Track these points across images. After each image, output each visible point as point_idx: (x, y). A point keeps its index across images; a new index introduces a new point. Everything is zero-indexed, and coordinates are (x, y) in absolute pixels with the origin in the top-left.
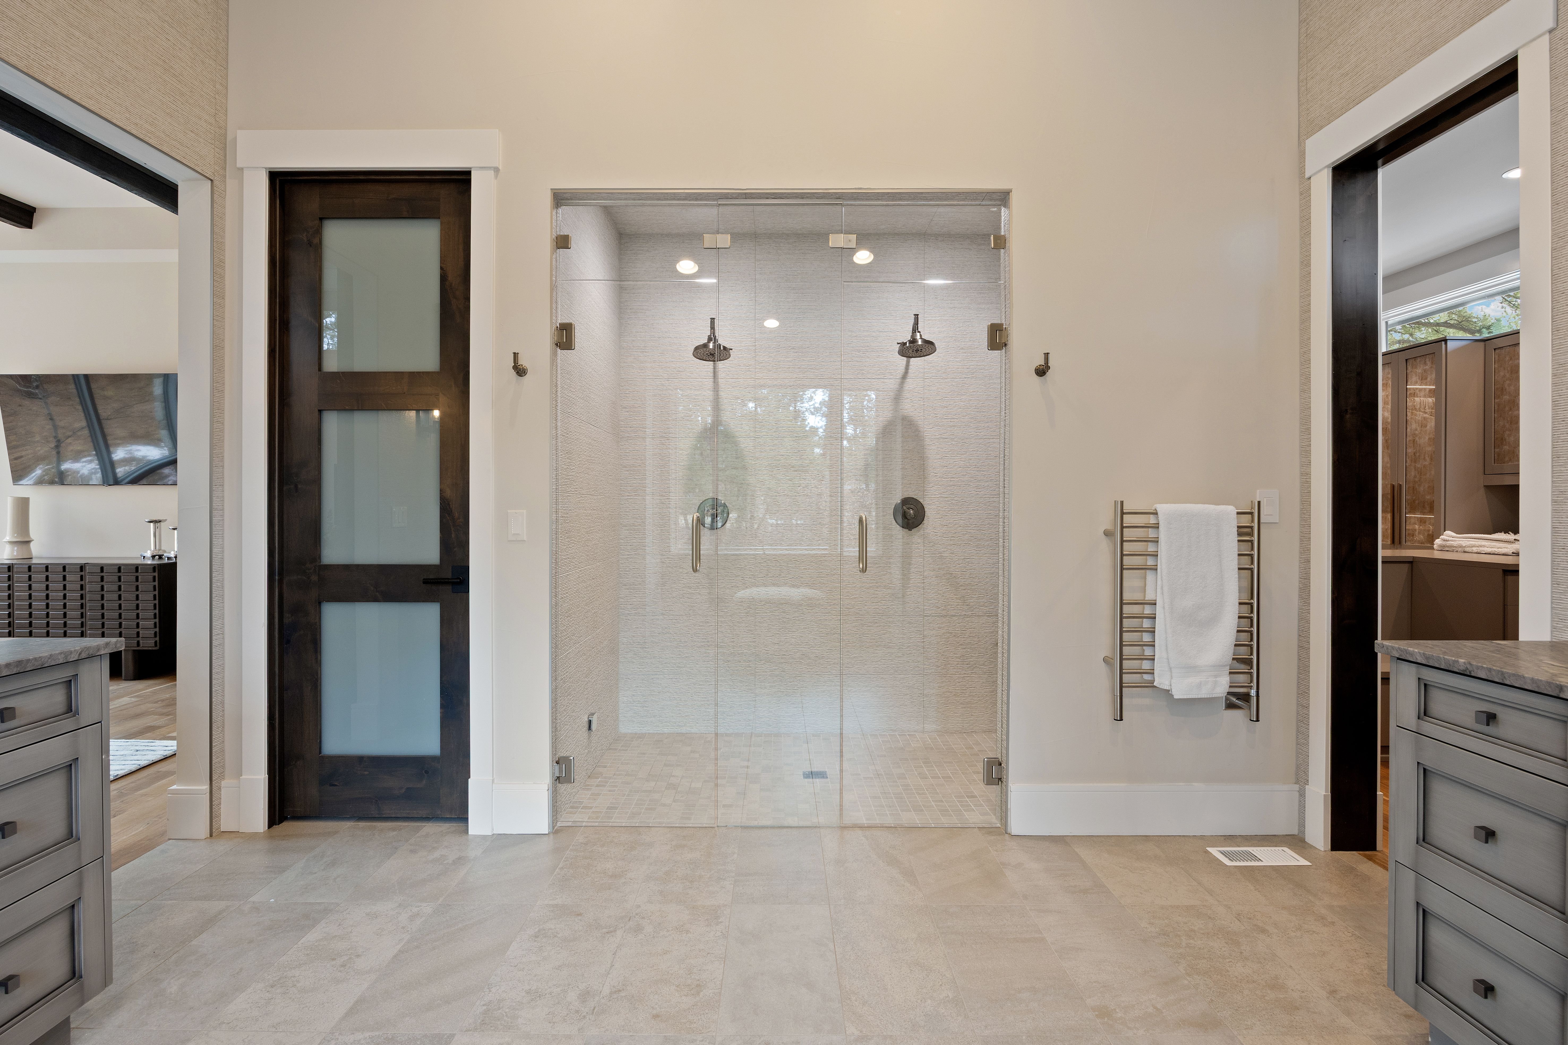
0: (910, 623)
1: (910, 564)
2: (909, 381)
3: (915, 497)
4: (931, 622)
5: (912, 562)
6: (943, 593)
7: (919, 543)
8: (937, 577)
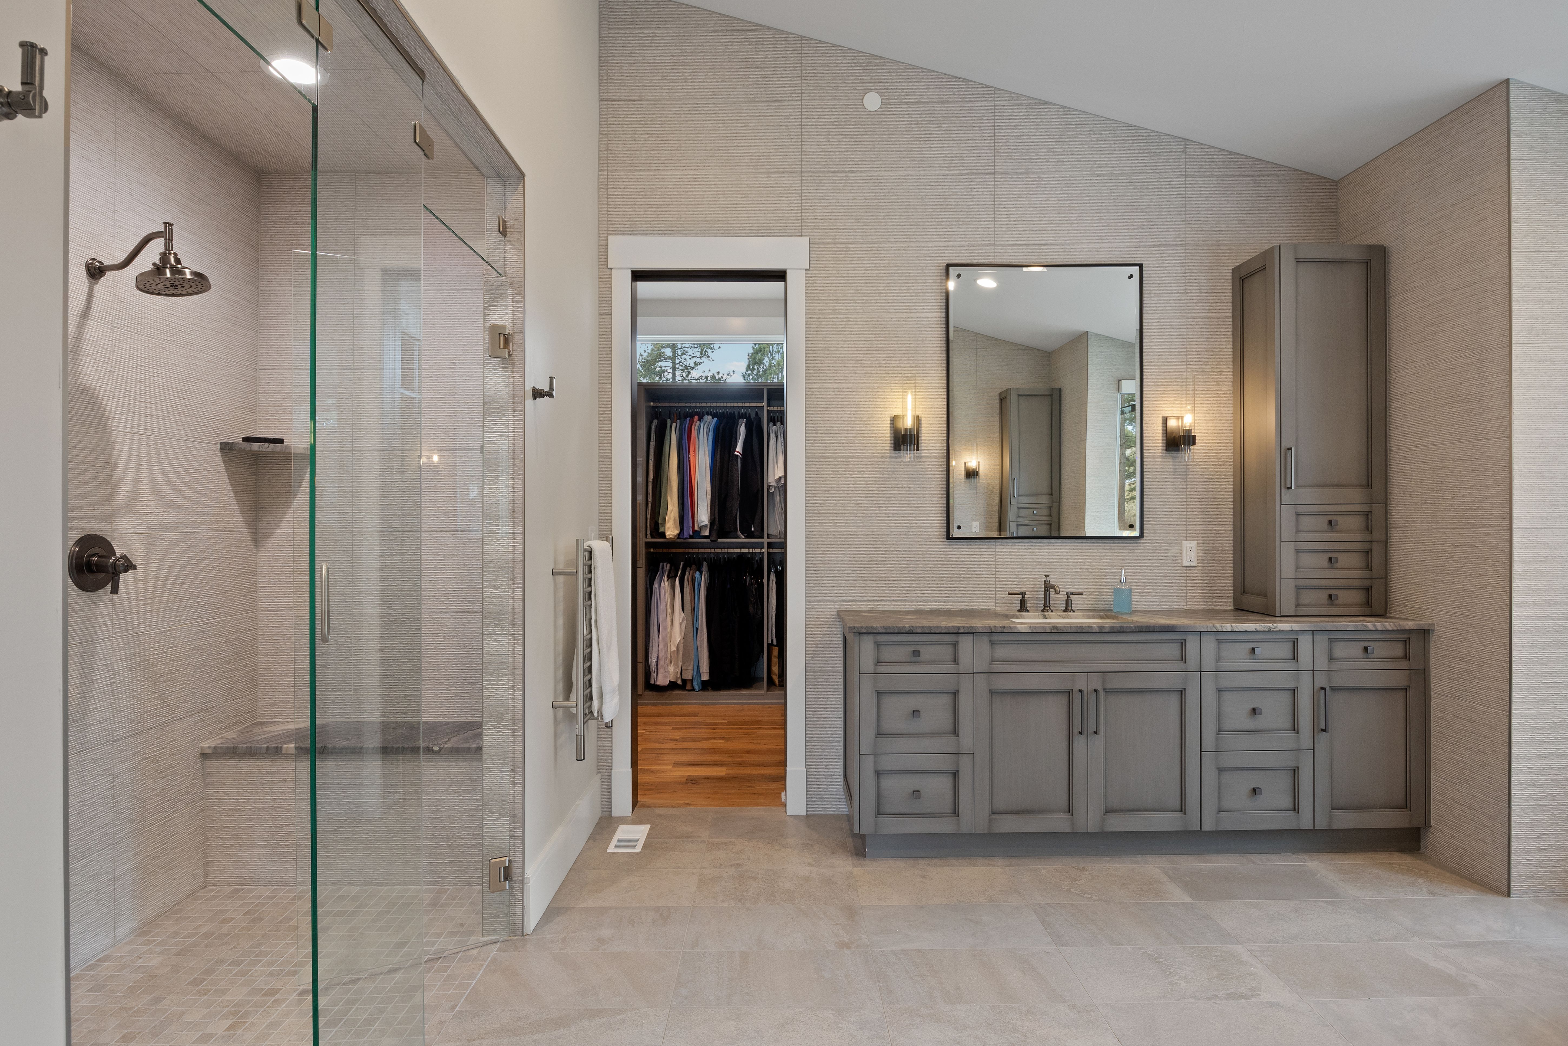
0: (94, 760)
1: (93, 654)
2: (91, 323)
3: (100, 533)
4: (122, 749)
5: (98, 651)
6: (139, 695)
7: (106, 615)
8: (130, 669)
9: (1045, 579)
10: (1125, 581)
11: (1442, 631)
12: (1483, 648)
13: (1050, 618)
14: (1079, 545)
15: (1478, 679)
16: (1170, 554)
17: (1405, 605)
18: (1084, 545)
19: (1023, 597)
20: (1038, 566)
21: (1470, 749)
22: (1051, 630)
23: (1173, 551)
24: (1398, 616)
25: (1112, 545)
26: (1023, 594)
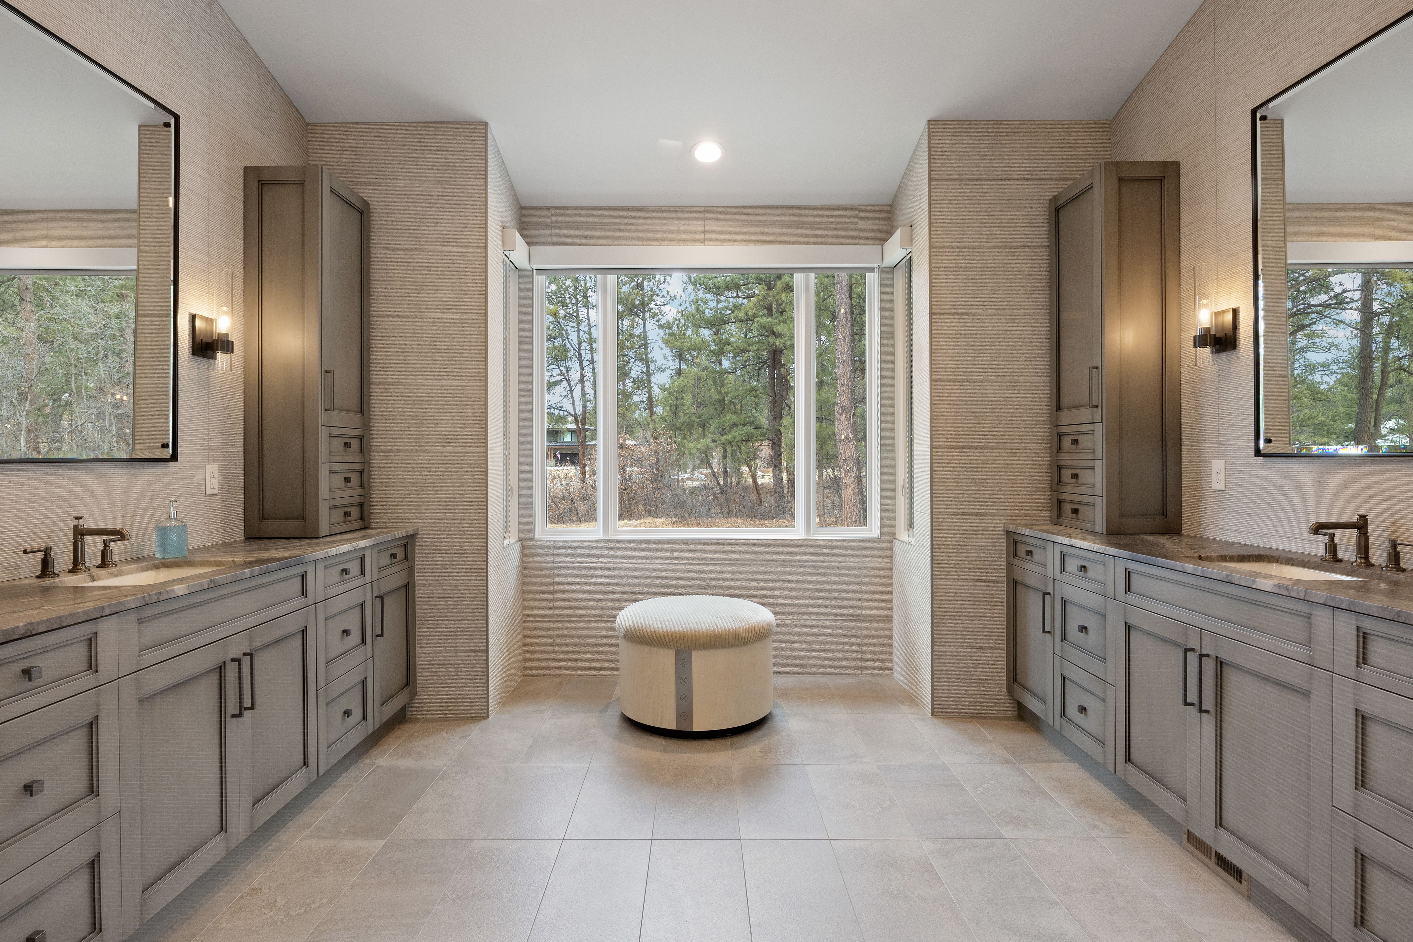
9: (76, 522)
10: (175, 517)
11: (426, 533)
12: (464, 540)
13: (99, 579)
14: (107, 472)
15: (460, 564)
16: (195, 481)
17: (387, 516)
18: (112, 471)
19: (46, 554)
20: (56, 504)
21: (453, 619)
22: (209, 585)
23: (199, 476)
24: (379, 526)
25: (141, 471)
26: (47, 551)
